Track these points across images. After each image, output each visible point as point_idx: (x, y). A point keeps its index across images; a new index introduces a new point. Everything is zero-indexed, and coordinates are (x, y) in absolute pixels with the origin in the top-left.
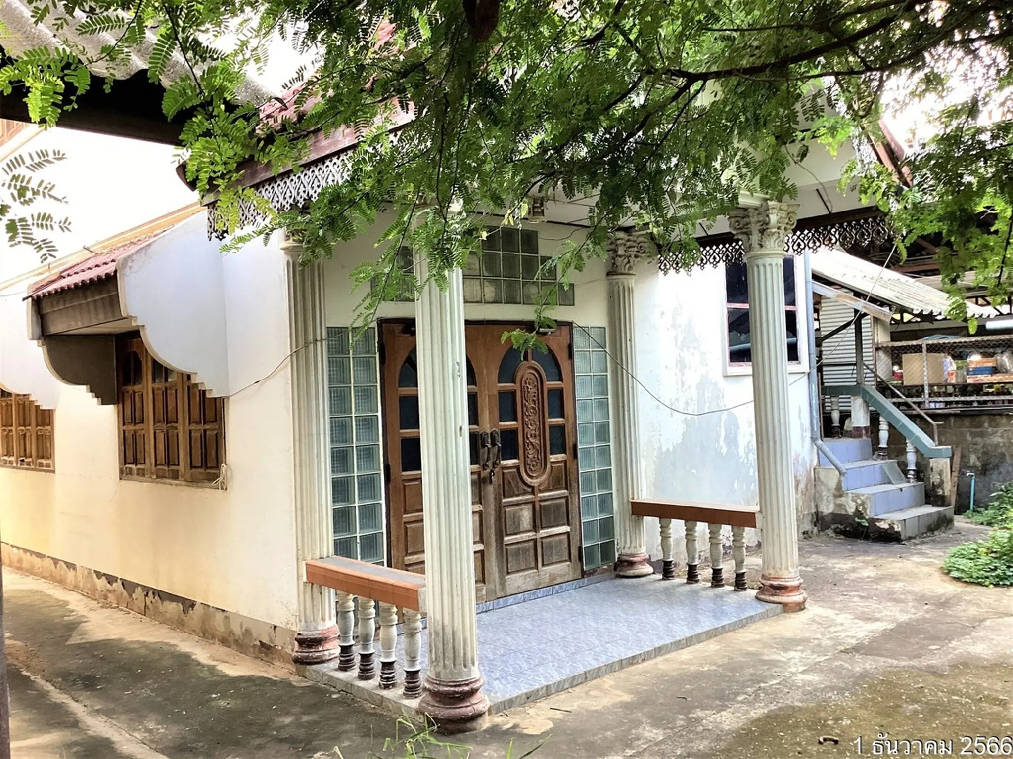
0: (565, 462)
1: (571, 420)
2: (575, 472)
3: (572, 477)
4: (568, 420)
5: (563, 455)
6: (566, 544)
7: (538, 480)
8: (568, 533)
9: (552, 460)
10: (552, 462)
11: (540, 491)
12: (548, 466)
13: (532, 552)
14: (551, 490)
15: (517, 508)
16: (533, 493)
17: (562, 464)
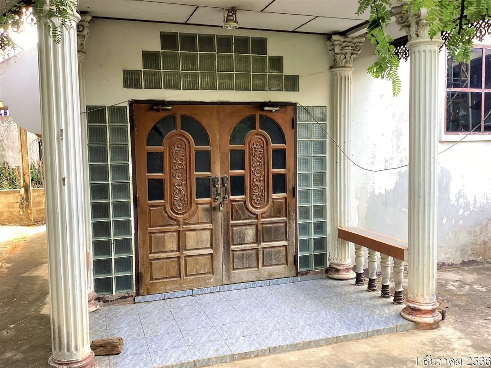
0: (286, 199)
1: (292, 170)
2: (293, 205)
3: (292, 209)
4: (289, 171)
5: (284, 194)
6: (284, 253)
7: (262, 210)
8: (286, 246)
9: (274, 197)
10: (274, 199)
11: (263, 218)
12: (271, 201)
13: (254, 257)
14: (273, 217)
15: (243, 228)
16: (257, 218)
17: (283, 200)
